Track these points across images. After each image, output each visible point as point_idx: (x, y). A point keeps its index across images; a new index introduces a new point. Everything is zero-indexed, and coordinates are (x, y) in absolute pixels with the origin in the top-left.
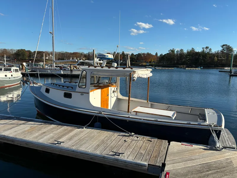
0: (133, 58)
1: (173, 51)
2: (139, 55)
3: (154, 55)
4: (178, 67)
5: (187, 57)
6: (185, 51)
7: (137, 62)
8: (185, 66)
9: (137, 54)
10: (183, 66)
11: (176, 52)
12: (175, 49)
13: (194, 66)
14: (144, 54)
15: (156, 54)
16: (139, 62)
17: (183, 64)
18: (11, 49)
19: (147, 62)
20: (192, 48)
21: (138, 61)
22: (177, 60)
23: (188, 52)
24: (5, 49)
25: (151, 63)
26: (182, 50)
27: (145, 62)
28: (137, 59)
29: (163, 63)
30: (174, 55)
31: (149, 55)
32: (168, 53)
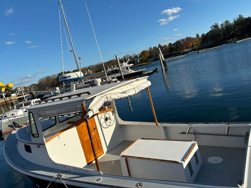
0: (172, 48)
1: (216, 26)
2: (178, 43)
3: (195, 38)
4: (227, 43)
5: (236, 28)
6: (231, 22)
7: (177, 51)
8: (235, 39)
9: (175, 42)
10: (233, 40)
11: (221, 25)
12: (217, 23)
13: (247, 35)
14: (183, 40)
15: (198, 36)
16: (180, 50)
17: (232, 37)
18: (53, 75)
19: (189, 48)
20: (240, 16)
21: (178, 49)
22: (224, 34)
23: (235, 22)
24: (48, 77)
25: (194, 48)
26: (227, 22)
27: (187, 48)
28: (177, 47)
29: (208, 43)
30: (219, 30)
31: (188, 39)
32: (211, 30)
